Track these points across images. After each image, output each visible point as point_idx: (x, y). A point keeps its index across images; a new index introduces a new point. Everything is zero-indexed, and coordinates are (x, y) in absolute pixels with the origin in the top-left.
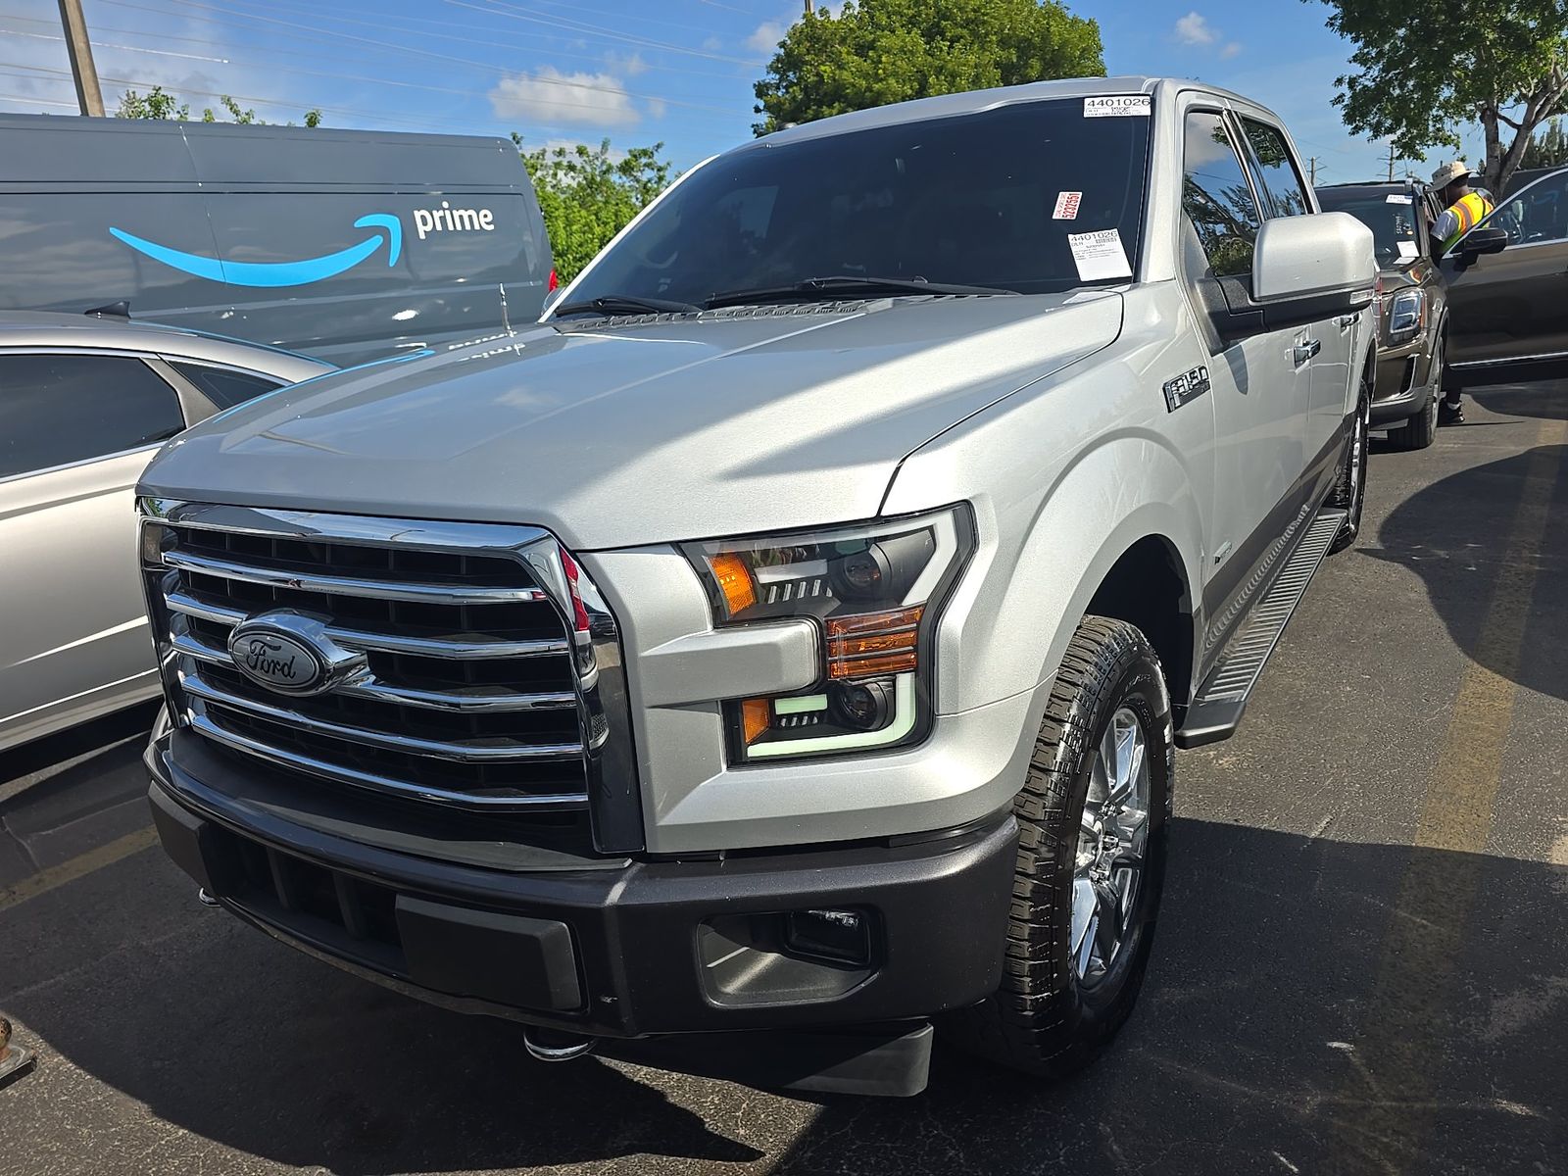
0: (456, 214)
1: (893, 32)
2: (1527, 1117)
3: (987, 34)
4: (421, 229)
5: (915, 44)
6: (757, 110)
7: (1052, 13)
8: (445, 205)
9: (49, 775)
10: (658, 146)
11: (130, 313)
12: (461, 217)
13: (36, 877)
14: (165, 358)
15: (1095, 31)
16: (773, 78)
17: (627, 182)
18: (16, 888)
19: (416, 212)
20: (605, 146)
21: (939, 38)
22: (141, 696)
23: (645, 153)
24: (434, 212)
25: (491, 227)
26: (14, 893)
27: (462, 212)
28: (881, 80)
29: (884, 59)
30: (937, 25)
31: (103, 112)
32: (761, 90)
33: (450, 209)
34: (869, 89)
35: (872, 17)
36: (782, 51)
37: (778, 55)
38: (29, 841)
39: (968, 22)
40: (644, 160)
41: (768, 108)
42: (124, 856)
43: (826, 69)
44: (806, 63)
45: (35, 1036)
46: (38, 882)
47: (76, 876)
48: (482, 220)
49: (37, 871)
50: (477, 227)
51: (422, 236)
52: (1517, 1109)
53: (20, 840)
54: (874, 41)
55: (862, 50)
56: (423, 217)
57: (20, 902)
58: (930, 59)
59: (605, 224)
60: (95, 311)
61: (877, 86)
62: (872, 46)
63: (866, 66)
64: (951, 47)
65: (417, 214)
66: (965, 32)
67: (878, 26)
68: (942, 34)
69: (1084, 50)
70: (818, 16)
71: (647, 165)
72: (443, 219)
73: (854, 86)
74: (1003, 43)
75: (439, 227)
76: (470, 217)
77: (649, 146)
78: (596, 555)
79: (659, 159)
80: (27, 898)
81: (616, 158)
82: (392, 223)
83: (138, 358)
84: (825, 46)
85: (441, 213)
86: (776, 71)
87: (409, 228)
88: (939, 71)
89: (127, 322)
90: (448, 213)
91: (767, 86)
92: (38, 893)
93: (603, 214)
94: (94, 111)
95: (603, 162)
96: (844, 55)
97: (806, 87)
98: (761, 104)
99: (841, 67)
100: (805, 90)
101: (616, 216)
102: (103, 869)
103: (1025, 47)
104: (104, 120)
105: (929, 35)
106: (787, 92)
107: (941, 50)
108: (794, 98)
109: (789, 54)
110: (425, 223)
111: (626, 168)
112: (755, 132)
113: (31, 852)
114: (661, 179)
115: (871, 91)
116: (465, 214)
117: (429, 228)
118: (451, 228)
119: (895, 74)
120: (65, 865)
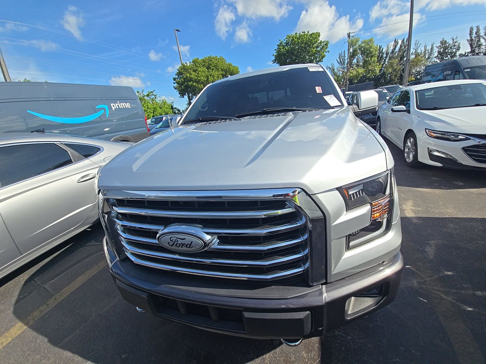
0: (121, 104)
1: (200, 67)
2: (453, 275)
3: (219, 69)
4: (113, 108)
5: (205, 70)
6: (174, 83)
7: (230, 65)
8: (118, 102)
9: (46, 262)
10: (154, 91)
11: (45, 131)
12: (122, 105)
13: (54, 297)
14: (62, 143)
15: (238, 68)
16: (177, 77)
17: (148, 99)
18: (48, 303)
19: (111, 104)
20: (143, 91)
21: (209, 69)
22: (72, 235)
23: (151, 92)
24: (116, 104)
25: (130, 107)
26: (48, 304)
27: (122, 104)
28: (200, 77)
29: (200, 73)
30: (209, 66)
31: (11, 81)
32: (174, 79)
33: (120, 103)
34: (197, 79)
35: (195, 65)
36: (178, 71)
37: (177, 72)
38: (47, 285)
39: (214, 66)
40: (151, 94)
41: (176, 83)
42: (81, 284)
43: (188, 75)
44: (184, 74)
45: (76, 356)
46: (55, 299)
47: (67, 294)
48: (128, 105)
49: (53, 295)
50: (127, 107)
51: (114, 110)
52: (449, 273)
53: (44, 286)
54: (197, 69)
55: (195, 71)
56: (113, 105)
57: (51, 307)
58: (208, 73)
59: (145, 107)
60: (34, 131)
61: (199, 78)
62: (197, 70)
63: (196, 74)
64: (212, 71)
65: (112, 105)
66: (215, 68)
67: (197, 66)
68: (210, 68)
69: (236, 72)
70: (185, 64)
71: (152, 95)
72: (118, 105)
73: (194, 78)
74: (222, 70)
75: (117, 108)
76: (125, 105)
77: (152, 91)
78: (317, 195)
79: (155, 93)
80: (53, 306)
81: (146, 94)
82: (106, 107)
83: (54, 143)
84: (187, 70)
85: (117, 104)
86: (177, 75)
87: (110, 108)
88: (210, 75)
89: (44, 134)
90: (119, 104)
91: (176, 78)
92: (57, 303)
93: (144, 105)
94: (8, 80)
95: (143, 95)
96: (191, 72)
97: (184, 78)
98: (175, 82)
99: (191, 74)
100: (184, 79)
101: (147, 106)
102: (76, 290)
103: (226, 71)
104: (11, 82)
105: (208, 68)
106: (180, 79)
107: (210, 71)
108: (182, 81)
109: (180, 72)
110: (114, 107)
111: (148, 96)
112: (174, 88)
113: (48, 289)
114: (156, 97)
115: (198, 79)
116: (123, 104)
117: (115, 108)
118: (120, 107)
119: (202, 76)
120: (62, 291)
